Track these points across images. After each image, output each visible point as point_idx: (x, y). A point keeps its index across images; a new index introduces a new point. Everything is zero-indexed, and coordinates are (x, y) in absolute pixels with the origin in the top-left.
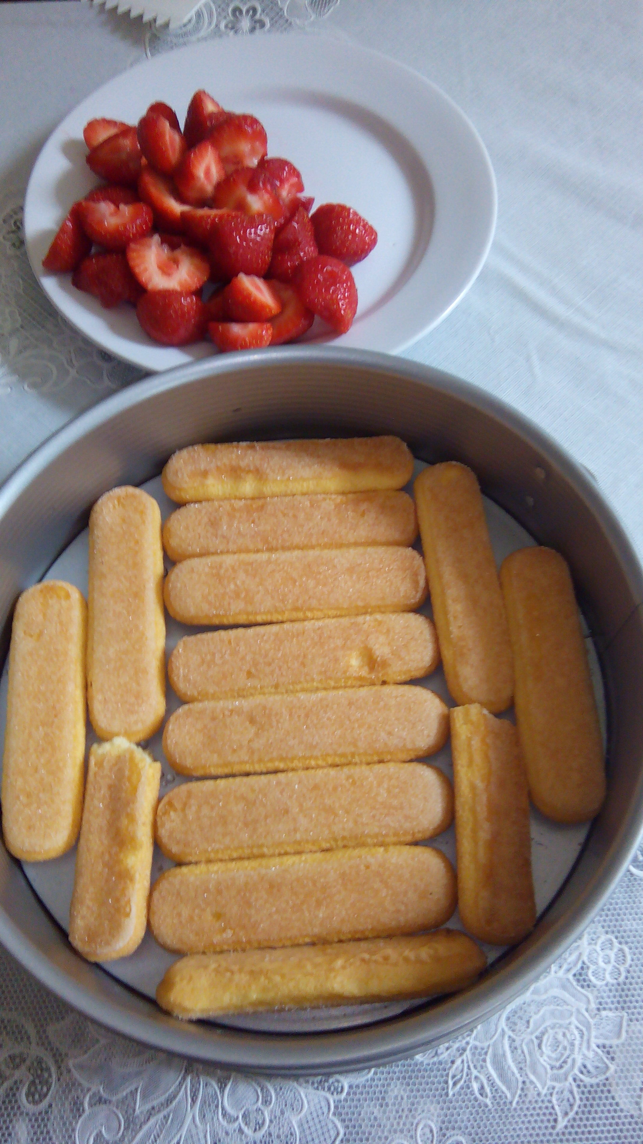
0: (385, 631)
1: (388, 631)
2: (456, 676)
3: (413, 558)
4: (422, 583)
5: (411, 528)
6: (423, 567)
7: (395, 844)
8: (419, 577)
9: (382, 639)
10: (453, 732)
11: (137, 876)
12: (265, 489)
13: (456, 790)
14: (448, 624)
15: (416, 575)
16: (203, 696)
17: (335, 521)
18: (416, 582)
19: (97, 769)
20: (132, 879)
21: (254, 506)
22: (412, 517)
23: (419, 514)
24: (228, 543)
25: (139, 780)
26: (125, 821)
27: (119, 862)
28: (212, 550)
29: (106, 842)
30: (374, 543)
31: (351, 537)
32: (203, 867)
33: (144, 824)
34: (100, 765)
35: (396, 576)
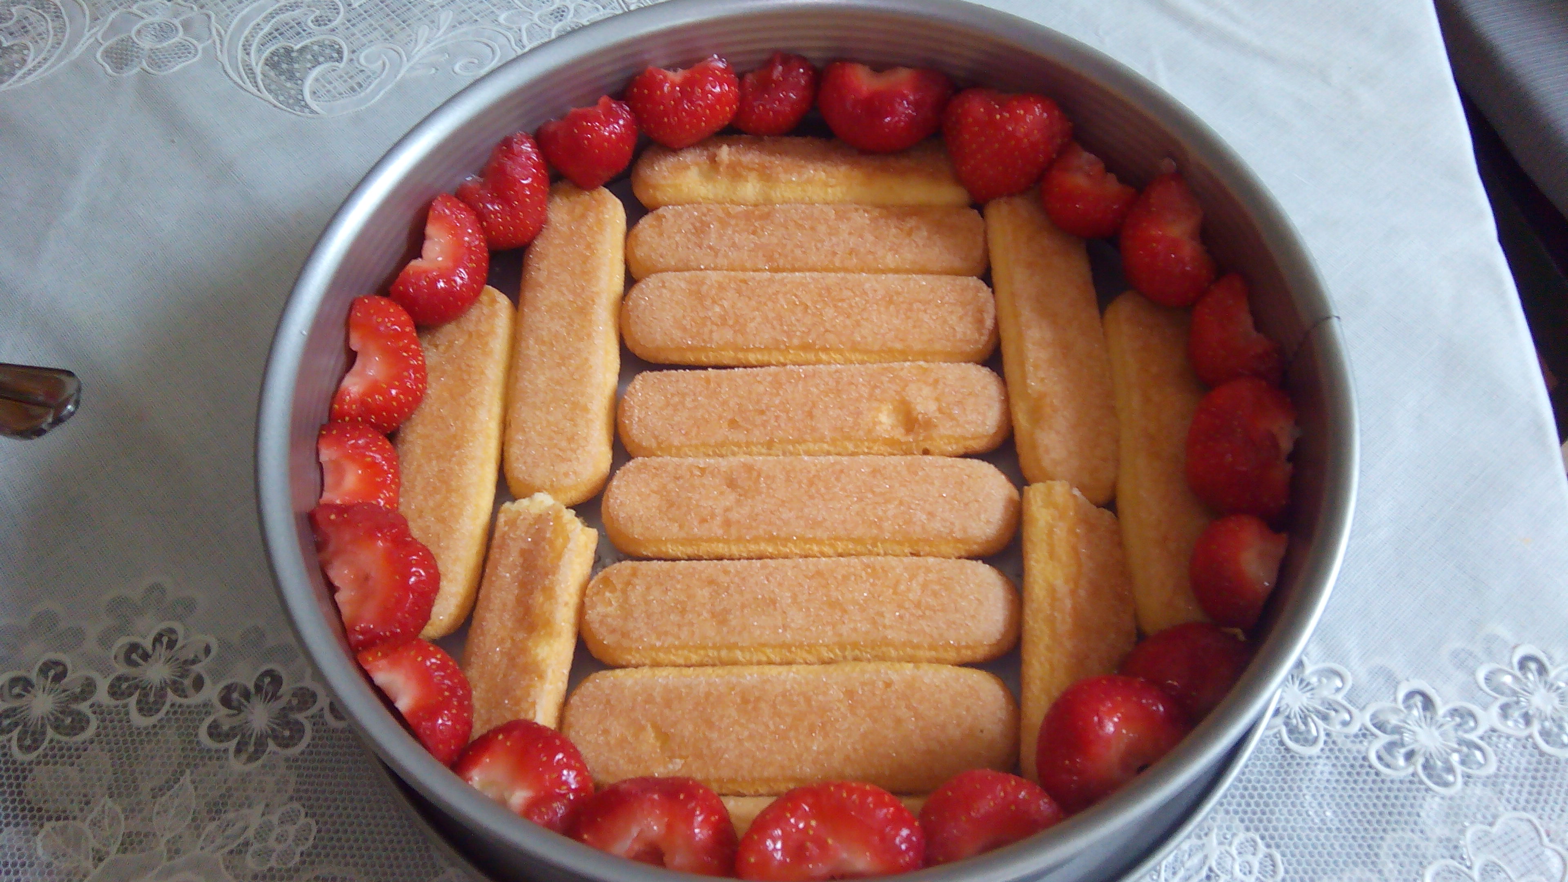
0: (931, 380)
1: (936, 381)
2: (1034, 447)
3: (978, 290)
4: (989, 323)
5: (978, 253)
6: (992, 301)
7: (930, 661)
8: (985, 315)
9: (926, 391)
10: (1025, 518)
11: (550, 674)
12: (773, 194)
13: (1026, 595)
14: (1024, 377)
15: (981, 311)
16: (664, 448)
17: (870, 238)
18: (980, 322)
19: (506, 528)
20: (541, 677)
21: (757, 213)
22: (980, 239)
23: (990, 236)
24: (716, 256)
25: (565, 546)
26: (539, 598)
27: (523, 650)
28: (693, 264)
29: (509, 624)
30: (923, 271)
31: (891, 260)
32: (646, 671)
33: (566, 604)
34: (512, 523)
35: (952, 312)
